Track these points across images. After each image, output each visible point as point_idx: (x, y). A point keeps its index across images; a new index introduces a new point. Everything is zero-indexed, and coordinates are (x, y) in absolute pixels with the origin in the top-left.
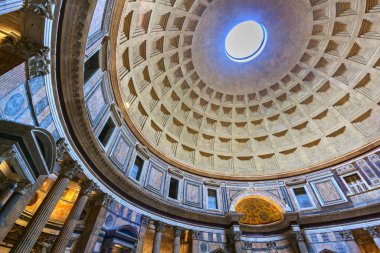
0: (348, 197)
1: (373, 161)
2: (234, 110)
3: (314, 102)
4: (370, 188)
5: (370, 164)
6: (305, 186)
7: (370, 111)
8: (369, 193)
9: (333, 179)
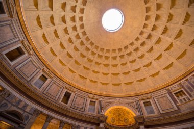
0: (177, 106)
1: (192, 81)
2: (111, 58)
3: (154, 50)
4: (191, 99)
5: (190, 83)
6: (151, 100)
7: (186, 51)
8: (191, 102)
9: (168, 95)
